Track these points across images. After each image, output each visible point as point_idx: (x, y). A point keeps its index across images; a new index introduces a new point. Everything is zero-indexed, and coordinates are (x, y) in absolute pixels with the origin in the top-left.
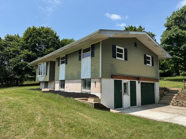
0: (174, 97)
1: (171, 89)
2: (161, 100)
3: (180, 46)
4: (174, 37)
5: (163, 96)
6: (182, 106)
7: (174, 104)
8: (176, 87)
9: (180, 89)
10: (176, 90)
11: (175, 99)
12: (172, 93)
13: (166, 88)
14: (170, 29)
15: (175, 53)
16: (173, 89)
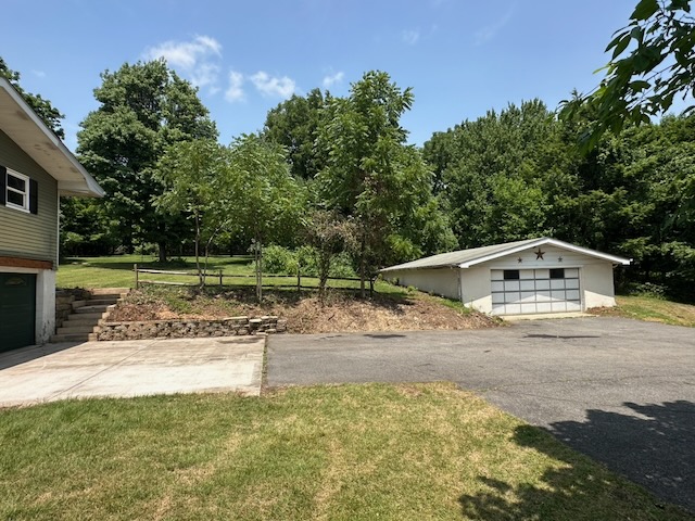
0: (105, 315)
1: (99, 291)
2: (59, 329)
3: (136, 169)
4: (122, 140)
5: (70, 316)
6: (126, 337)
7: (102, 336)
8: (113, 285)
9: (124, 291)
10: (114, 293)
11: (108, 320)
12: (100, 303)
13: (83, 289)
14: (112, 111)
15: (122, 187)
16: (105, 291)
